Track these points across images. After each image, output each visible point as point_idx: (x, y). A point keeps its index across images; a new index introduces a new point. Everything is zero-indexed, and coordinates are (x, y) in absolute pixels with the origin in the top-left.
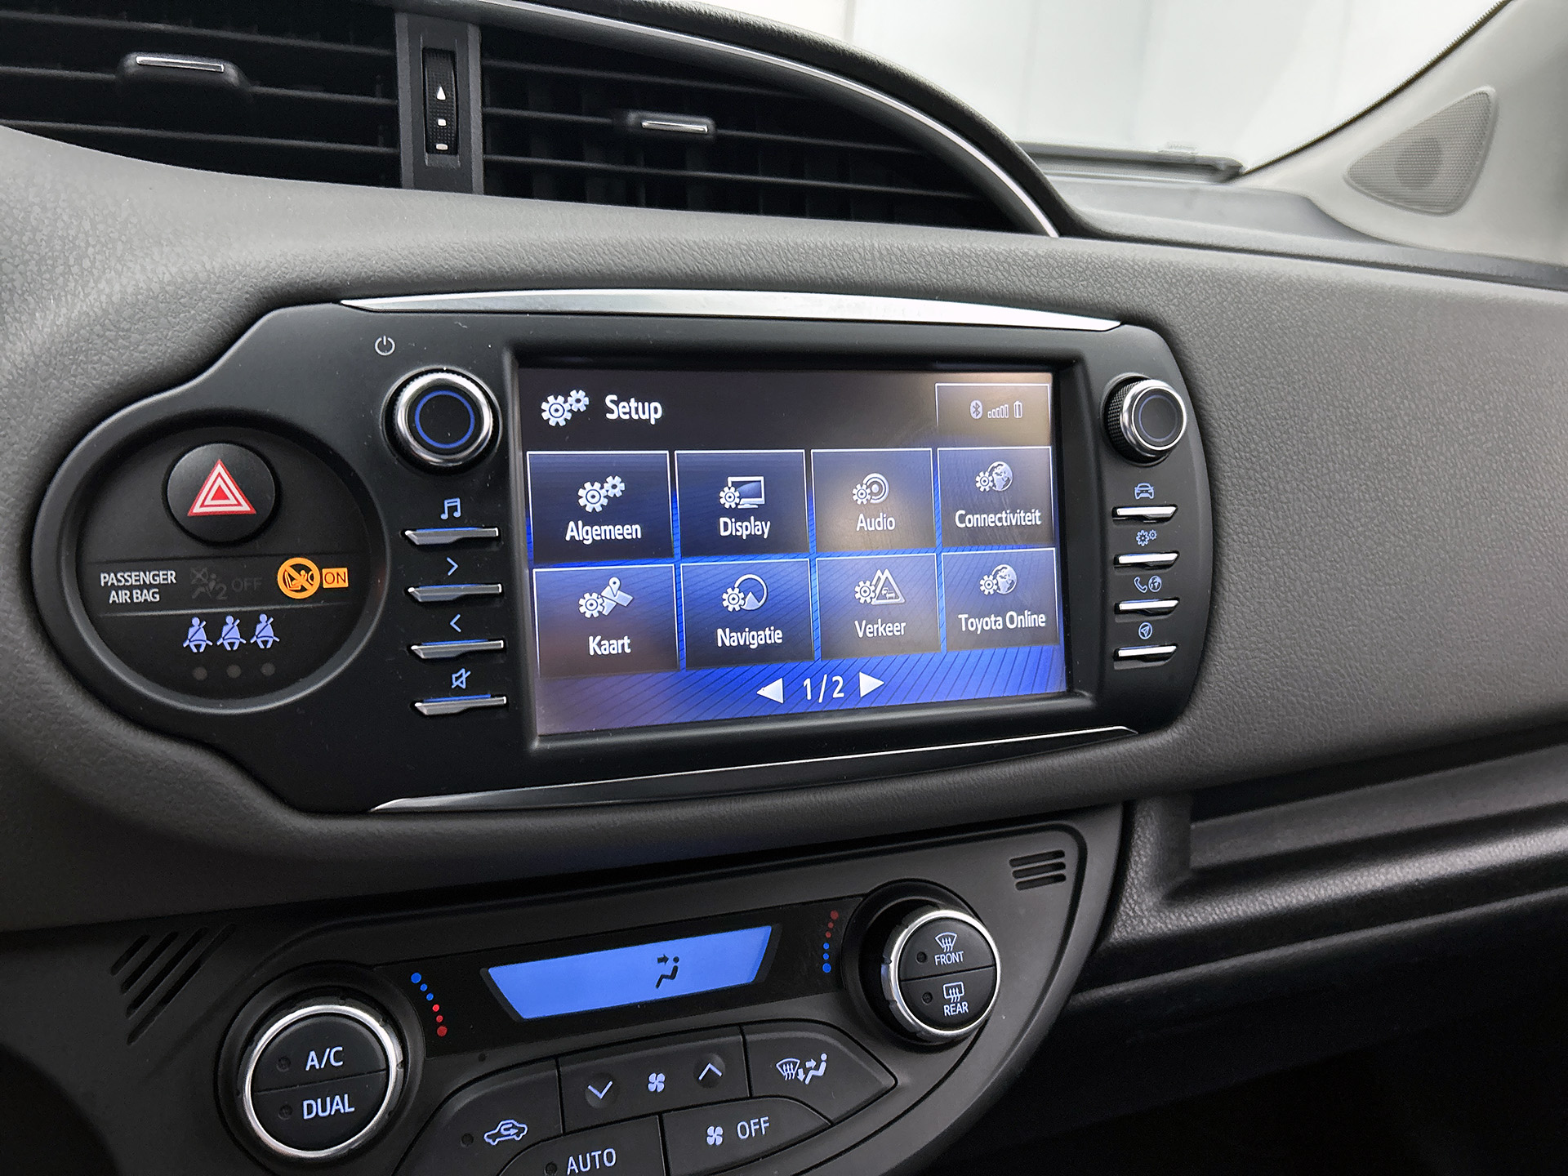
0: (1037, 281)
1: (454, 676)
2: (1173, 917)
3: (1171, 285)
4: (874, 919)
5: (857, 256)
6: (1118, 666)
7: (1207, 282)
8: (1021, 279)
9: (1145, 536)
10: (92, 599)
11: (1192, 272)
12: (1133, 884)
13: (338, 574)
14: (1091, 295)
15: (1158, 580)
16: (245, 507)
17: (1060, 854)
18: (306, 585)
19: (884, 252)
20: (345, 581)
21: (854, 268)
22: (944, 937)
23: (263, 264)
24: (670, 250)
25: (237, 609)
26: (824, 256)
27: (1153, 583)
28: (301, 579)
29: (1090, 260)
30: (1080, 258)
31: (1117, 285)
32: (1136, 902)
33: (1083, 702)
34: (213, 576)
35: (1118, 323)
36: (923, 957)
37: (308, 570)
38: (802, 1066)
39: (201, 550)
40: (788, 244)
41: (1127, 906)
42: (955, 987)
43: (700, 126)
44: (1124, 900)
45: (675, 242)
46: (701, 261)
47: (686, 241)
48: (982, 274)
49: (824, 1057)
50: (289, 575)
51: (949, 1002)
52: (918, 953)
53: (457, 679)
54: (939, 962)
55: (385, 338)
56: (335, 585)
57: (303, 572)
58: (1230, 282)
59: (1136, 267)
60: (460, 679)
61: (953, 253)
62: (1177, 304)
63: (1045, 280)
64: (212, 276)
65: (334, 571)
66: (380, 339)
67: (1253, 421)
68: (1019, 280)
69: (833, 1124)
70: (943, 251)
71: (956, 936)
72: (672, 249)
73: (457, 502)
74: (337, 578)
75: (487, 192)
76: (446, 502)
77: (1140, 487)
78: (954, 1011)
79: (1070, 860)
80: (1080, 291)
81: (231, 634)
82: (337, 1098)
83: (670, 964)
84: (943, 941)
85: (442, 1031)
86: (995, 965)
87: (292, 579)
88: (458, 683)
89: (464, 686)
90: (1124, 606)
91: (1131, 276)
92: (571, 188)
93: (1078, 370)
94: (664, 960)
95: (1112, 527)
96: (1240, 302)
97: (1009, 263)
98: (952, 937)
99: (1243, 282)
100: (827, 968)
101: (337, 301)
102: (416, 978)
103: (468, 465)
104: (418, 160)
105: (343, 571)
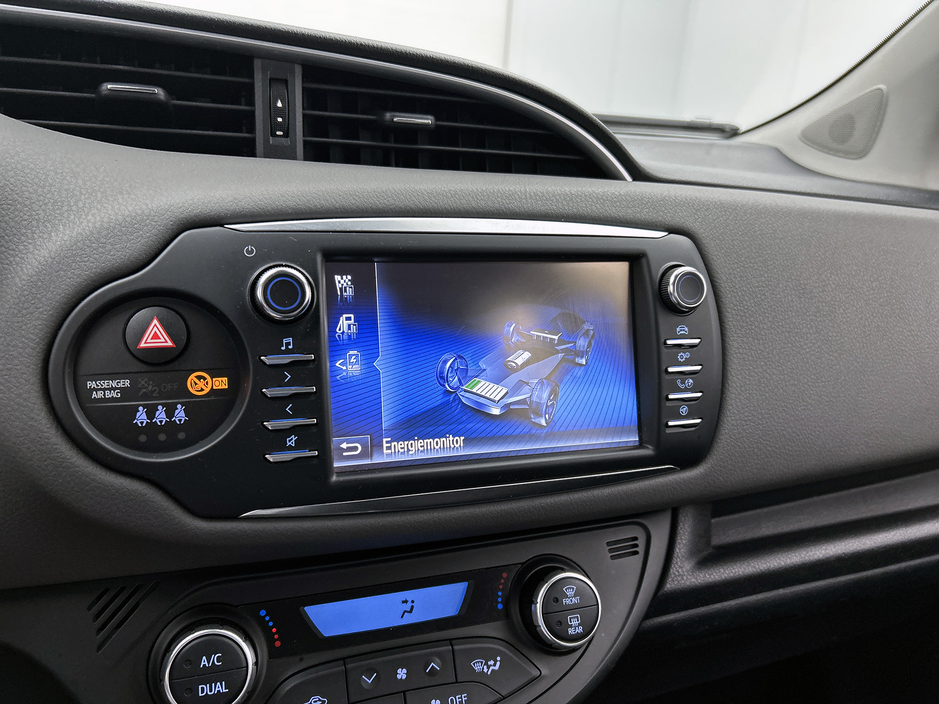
0: (620, 210)
1: (288, 439)
2: (701, 575)
3: (697, 210)
4: (527, 578)
5: (517, 197)
6: (668, 431)
7: (717, 208)
8: (611, 208)
9: (683, 356)
10: (82, 396)
11: (709, 203)
12: (678, 556)
13: (222, 381)
14: (651, 217)
15: (691, 381)
16: (170, 344)
17: (636, 539)
18: (204, 388)
19: (533, 194)
20: (225, 385)
21: (515, 203)
22: (568, 588)
23: (180, 205)
24: (410, 194)
25: (164, 401)
26: (498, 197)
27: (688, 383)
28: (201, 384)
29: (650, 197)
30: (644, 196)
31: (666, 211)
32: (680, 567)
33: (648, 451)
34: (151, 383)
35: (667, 233)
36: (556, 600)
37: (205, 379)
38: (486, 664)
39: (144, 368)
40: (477, 190)
41: (674, 569)
42: (575, 617)
43: (428, 120)
44: (673, 566)
45: (413, 190)
46: (428, 201)
47: (419, 189)
48: (588, 206)
50: (194, 382)
51: (571, 626)
52: (553, 598)
53: (290, 441)
54: (566, 603)
55: (250, 246)
56: (220, 387)
57: (202, 380)
58: (731, 208)
59: (677, 200)
60: (292, 441)
61: (572, 194)
62: (700, 222)
63: (624, 209)
64: (152, 212)
65: (220, 379)
66: (247, 247)
67: (745, 288)
68: (610, 209)
69: (504, 698)
70: (566, 193)
71: (575, 587)
72: (412, 194)
73: (290, 340)
74: (222, 383)
75: (305, 159)
76: (284, 340)
77: (680, 328)
78: (574, 632)
79: (641, 542)
80: (645, 215)
81: (161, 416)
82: (218, 684)
83: (409, 604)
84: (568, 590)
85: (278, 644)
86: (598, 604)
87: (196, 384)
88: (290, 443)
89: (293, 445)
90: (671, 397)
91: (674, 206)
92: (352, 156)
93: (644, 261)
94: (405, 602)
95: (664, 350)
96: (736, 220)
97: (604, 201)
98: (573, 589)
99: (738, 208)
100: (500, 606)
101: (222, 225)
102: (263, 613)
103: (298, 319)
104: (266, 141)
105: (225, 379)
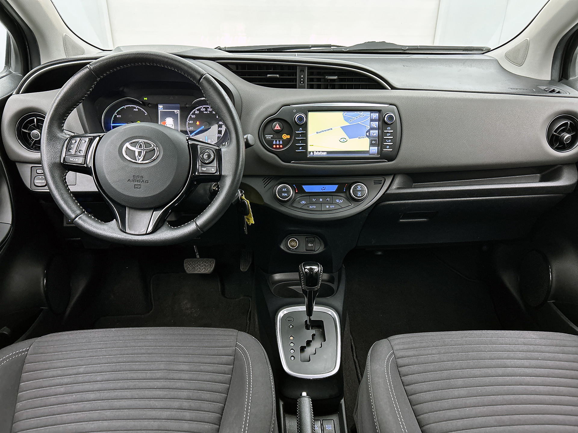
0: (378, 100)
3: (399, 99)
6: (384, 152)
9: (388, 134)
10: (265, 138)
14: (386, 102)
15: (390, 140)
16: (280, 129)
17: (382, 181)
23: (282, 101)
25: (278, 139)
32: (393, 188)
33: (380, 156)
34: (276, 136)
35: (388, 105)
38: (339, 201)
39: (276, 133)
41: (391, 189)
43: (336, 78)
44: (391, 187)
49: (342, 200)
51: (359, 194)
52: (355, 188)
54: (358, 190)
57: (285, 136)
60: (301, 148)
62: (400, 102)
64: (277, 103)
66: (295, 110)
69: (343, 208)
71: (361, 186)
73: (301, 128)
74: (289, 137)
75: (307, 88)
77: (388, 128)
78: (359, 196)
79: (383, 182)
80: (384, 101)
81: (278, 142)
82: (286, 194)
83: (324, 188)
84: (359, 187)
85: (297, 191)
90: (385, 144)
92: (319, 87)
93: (381, 112)
95: (385, 133)
101: (290, 106)
102: (294, 185)
103: (303, 124)
104: (299, 84)
105: (289, 136)
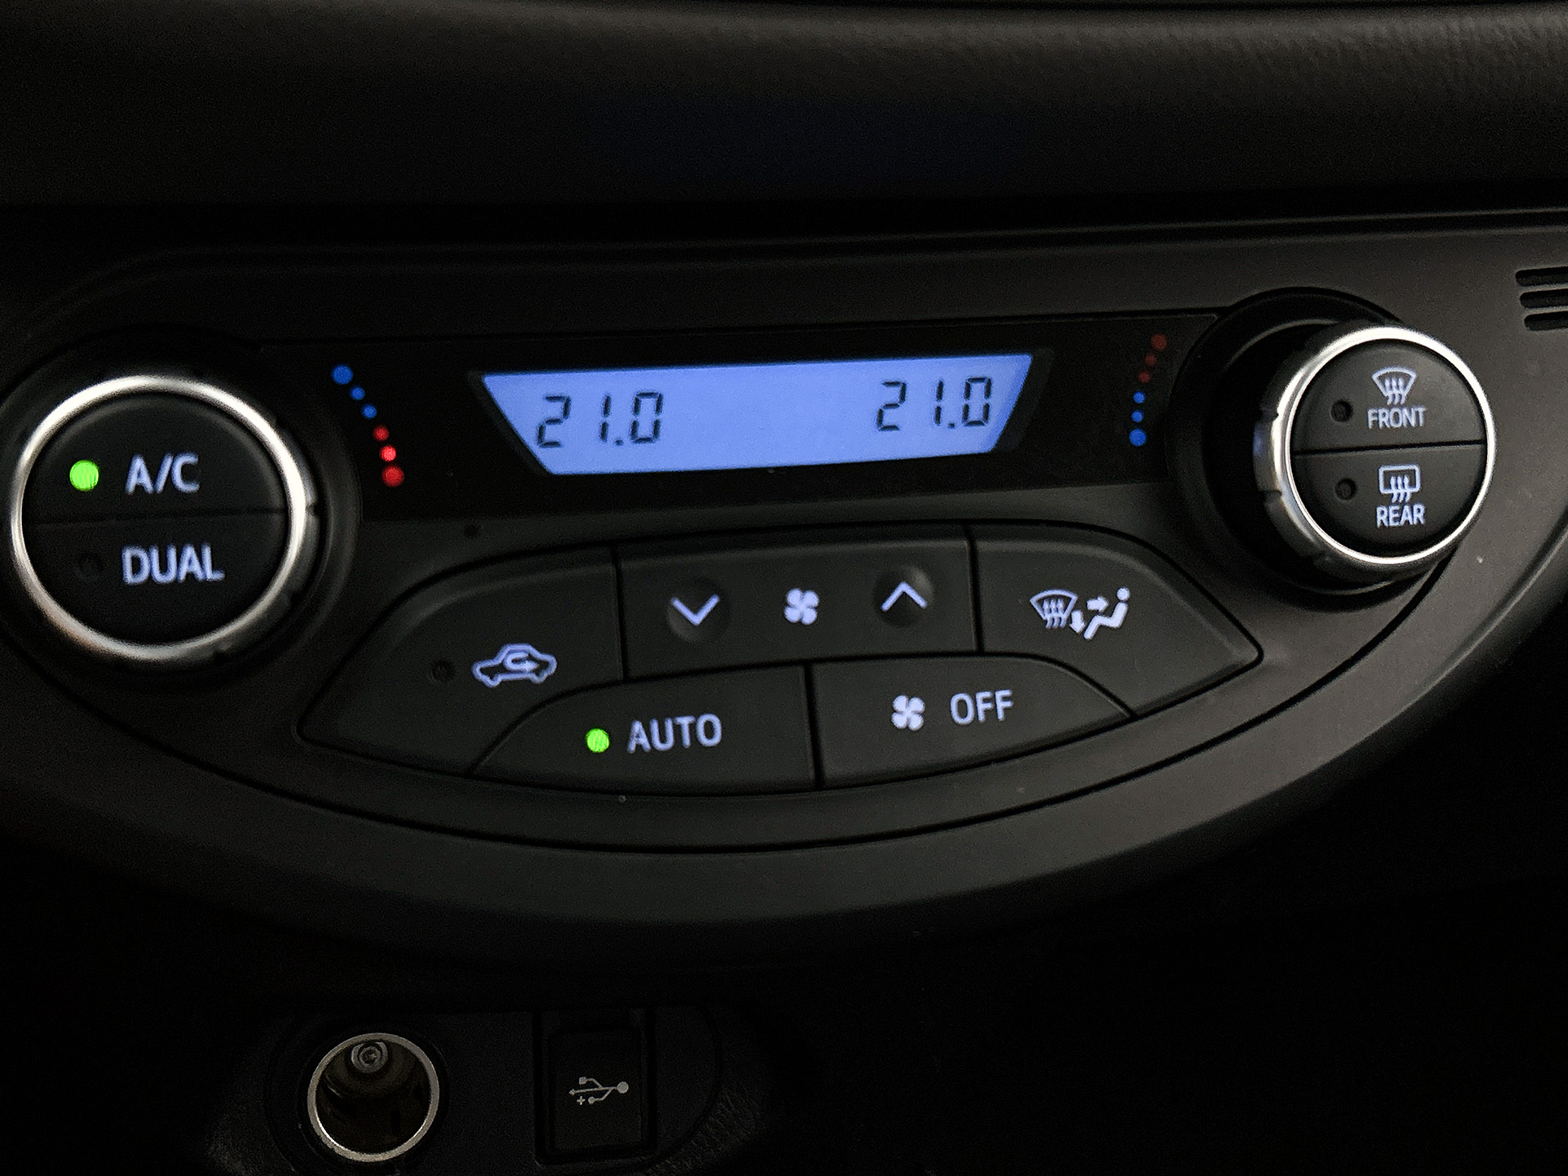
4: (1243, 349)
22: (1390, 375)
36: (1345, 410)
38: (1081, 605)
42: (1402, 473)
49: (1123, 594)
51: (1387, 500)
52: (1335, 403)
54: (1376, 423)
69: (1133, 716)
71: (1414, 376)
78: (1395, 519)
82: (190, 552)
84: (1387, 383)
86: (1484, 442)
98: (1407, 378)
100: (1137, 437)
102: (342, 374)
